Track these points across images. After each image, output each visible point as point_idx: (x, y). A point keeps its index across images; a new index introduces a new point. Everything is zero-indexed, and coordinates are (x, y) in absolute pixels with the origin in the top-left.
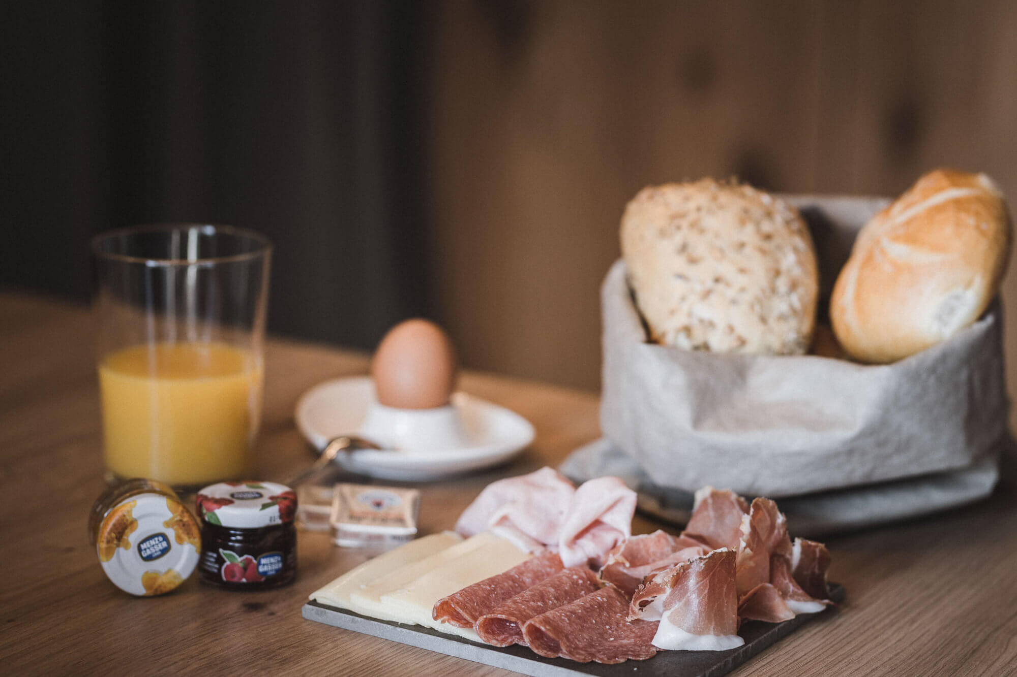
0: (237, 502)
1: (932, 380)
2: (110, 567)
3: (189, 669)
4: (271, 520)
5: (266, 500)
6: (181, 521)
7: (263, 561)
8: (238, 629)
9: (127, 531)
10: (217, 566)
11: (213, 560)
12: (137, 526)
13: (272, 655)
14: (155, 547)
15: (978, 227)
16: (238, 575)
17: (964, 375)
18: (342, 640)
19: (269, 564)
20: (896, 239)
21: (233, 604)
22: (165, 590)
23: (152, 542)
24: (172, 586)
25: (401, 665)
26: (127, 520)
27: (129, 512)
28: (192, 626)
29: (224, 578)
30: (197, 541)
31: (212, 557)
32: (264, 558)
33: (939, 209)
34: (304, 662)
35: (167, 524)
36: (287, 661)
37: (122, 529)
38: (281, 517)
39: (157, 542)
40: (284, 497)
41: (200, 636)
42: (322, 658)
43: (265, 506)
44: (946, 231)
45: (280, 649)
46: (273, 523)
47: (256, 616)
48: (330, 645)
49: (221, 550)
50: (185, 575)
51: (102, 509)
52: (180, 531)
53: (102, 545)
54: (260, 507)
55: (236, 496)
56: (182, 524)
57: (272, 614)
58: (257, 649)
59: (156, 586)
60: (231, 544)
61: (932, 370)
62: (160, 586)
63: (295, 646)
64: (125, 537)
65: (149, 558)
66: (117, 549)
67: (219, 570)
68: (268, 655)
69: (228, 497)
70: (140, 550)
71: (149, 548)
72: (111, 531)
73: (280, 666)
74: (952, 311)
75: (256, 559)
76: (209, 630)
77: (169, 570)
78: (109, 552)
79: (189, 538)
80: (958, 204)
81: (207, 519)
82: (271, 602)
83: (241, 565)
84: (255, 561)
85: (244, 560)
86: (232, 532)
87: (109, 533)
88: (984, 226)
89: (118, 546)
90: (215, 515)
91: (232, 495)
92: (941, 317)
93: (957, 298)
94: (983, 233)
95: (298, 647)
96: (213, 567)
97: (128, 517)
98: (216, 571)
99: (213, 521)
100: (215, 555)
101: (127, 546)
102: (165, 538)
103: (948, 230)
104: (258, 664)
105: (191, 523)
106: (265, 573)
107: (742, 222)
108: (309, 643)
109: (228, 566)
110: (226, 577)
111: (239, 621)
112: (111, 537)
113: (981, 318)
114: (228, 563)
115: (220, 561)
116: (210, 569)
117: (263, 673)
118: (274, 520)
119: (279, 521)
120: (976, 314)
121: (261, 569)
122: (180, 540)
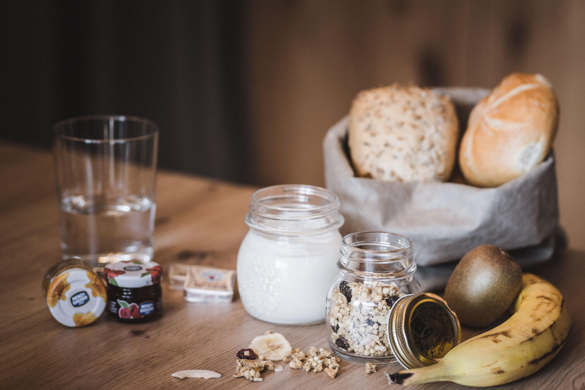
0: (127, 272)
1: (519, 196)
2: (54, 311)
3: (99, 371)
4: (147, 283)
5: (144, 271)
6: (95, 284)
7: (143, 306)
8: (128, 347)
9: (65, 290)
10: (116, 309)
11: (113, 306)
12: (70, 288)
13: (147, 362)
14: (81, 299)
15: (540, 106)
16: (128, 314)
17: (536, 193)
18: (188, 352)
19: (146, 308)
20: (493, 116)
21: (125, 331)
22: (86, 323)
23: (79, 296)
24: (90, 321)
25: (222, 368)
26: (64, 284)
27: (65, 279)
28: (103, 344)
29: (120, 316)
30: (105, 295)
31: (113, 304)
32: (143, 304)
33: (516, 97)
34: (166, 366)
35: (87, 286)
36: (156, 366)
37: (61, 289)
38: (153, 281)
39: (82, 296)
40: (154, 269)
41: (106, 351)
42: (176, 364)
43: (143, 275)
44: (521, 110)
45: (152, 359)
46: (148, 285)
47: (139, 339)
48: (181, 356)
49: (118, 301)
50: (98, 315)
51: (50, 277)
52: (95, 290)
53: (49, 298)
54: (141, 275)
55: (127, 269)
56: (95, 286)
57: (148, 337)
58: (138, 359)
59: (81, 321)
60: (124, 297)
61: (520, 190)
62: (83, 321)
63: (160, 357)
64: (63, 294)
65: (77, 306)
66: (58, 301)
67: (118, 311)
68: (145, 362)
69: (122, 269)
70: (72, 301)
71: (77, 300)
72: (55, 290)
73: (151, 369)
74: (529, 155)
75: (138, 305)
76: (111, 347)
77: (89, 313)
78: (54, 302)
79: (100, 293)
80: (527, 94)
81: (110, 282)
82: (147, 330)
83: (130, 309)
84: (138, 307)
85: (131, 306)
86: (125, 290)
87: (54, 291)
88: (544, 105)
89: (59, 299)
90: (114, 280)
91: (125, 268)
92: (524, 159)
93: (532, 148)
94: (543, 110)
95: (162, 357)
96: (114, 310)
97: (64, 282)
98: (115, 312)
99: (114, 284)
100: (115, 303)
101: (64, 299)
102: (86, 294)
103: (523, 110)
104: (139, 368)
105: (101, 285)
106: (144, 313)
107: (405, 110)
108: (169, 355)
109: (122, 310)
110: (121, 315)
111: (129, 342)
112: (55, 294)
113: (545, 159)
114: (122, 307)
115: (118, 306)
116: (112, 311)
117: (142, 373)
118: (149, 283)
119: (151, 283)
120: (542, 157)
121: (142, 311)
122: (95, 295)
